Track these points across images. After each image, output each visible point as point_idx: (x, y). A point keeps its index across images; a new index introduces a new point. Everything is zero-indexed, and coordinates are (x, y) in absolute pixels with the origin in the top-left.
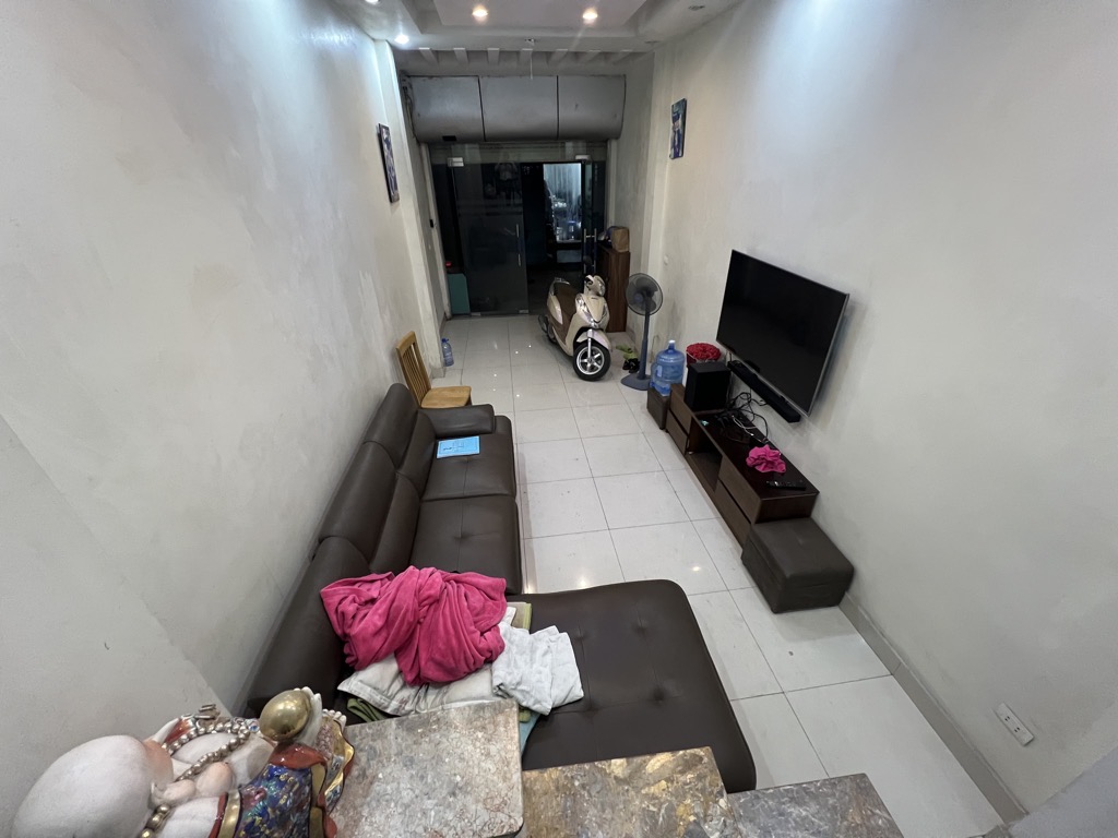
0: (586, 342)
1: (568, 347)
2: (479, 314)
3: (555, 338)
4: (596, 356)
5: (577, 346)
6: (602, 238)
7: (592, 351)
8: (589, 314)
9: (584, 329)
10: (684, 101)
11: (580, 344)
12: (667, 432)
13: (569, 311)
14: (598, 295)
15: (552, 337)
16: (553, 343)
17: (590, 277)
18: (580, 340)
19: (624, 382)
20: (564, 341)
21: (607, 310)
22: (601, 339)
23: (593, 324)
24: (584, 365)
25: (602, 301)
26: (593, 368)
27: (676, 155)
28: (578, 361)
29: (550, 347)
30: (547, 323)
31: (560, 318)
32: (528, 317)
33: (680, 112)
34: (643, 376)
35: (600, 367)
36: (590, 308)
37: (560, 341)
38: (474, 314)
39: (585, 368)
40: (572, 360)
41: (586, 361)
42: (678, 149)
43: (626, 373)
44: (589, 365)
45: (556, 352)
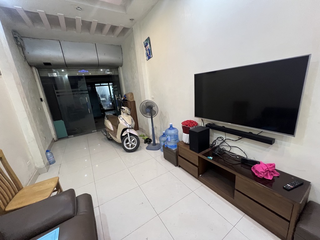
0: (127, 135)
1: (118, 139)
2: (73, 136)
3: (111, 137)
4: (133, 140)
5: (122, 138)
6: (123, 99)
7: (130, 138)
8: (126, 123)
9: (125, 130)
10: (149, 38)
11: (124, 136)
12: (180, 166)
13: (116, 124)
14: (128, 114)
15: (109, 137)
16: (111, 140)
17: (123, 107)
18: (124, 135)
19: (147, 148)
20: (116, 137)
21: (133, 120)
22: (133, 132)
23: (128, 127)
24: (128, 146)
25: (130, 116)
26: (132, 146)
27: (149, 58)
28: (125, 144)
29: (109, 142)
30: (106, 132)
31: (112, 128)
32: (96, 133)
33: (148, 42)
34: (155, 144)
35: (136, 145)
36: (125, 120)
37: (114, 138)
38: (69, 136)
39: (129, 147)
40: (121, 145)
41: (128, 143)
42: (149, 56)
43: (147, 145)
44: (130, 145)
45: (113, 143)
